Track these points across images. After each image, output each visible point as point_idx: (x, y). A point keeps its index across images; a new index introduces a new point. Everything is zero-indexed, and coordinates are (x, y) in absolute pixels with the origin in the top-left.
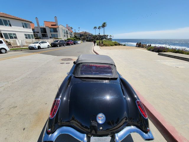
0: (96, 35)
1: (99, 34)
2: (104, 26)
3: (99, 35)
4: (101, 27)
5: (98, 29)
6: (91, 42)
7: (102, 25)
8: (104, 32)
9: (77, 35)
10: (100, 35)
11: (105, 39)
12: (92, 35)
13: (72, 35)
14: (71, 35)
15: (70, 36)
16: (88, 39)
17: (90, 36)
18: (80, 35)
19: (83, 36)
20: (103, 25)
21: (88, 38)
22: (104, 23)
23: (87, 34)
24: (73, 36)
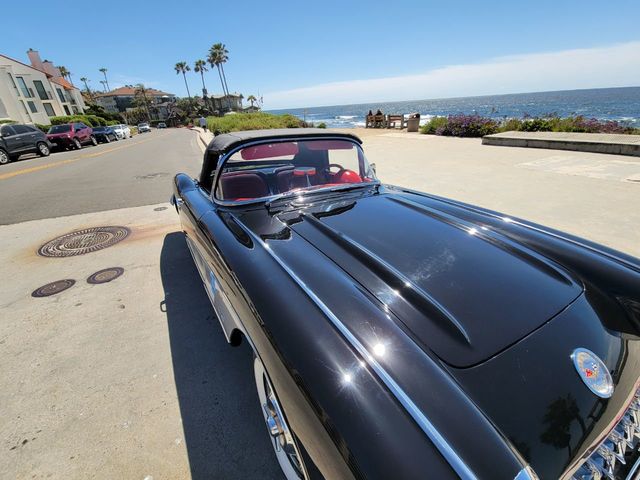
0: (190, 99)
1: (205, 91)
2: (217, 57)
3: (205, 98)
4: (204, 64)
5: (197, 70)
6: (176, 126)
7: (209, 53)
8: (224, 85)
9: (99, 103)
10: (209, 96)
11: (235, 109)
12: (171, 99)
13: (73, 102)
14: (68, 104)
15: (66, 108)
16: (160, 115)
17: (165, 104)
18: (114, 103)
19: (133, 105)
20: (214, 55)
21: (156, 111)
22: (217, 47)
23: (148, 96)
24: (82, 106)
